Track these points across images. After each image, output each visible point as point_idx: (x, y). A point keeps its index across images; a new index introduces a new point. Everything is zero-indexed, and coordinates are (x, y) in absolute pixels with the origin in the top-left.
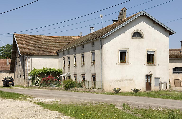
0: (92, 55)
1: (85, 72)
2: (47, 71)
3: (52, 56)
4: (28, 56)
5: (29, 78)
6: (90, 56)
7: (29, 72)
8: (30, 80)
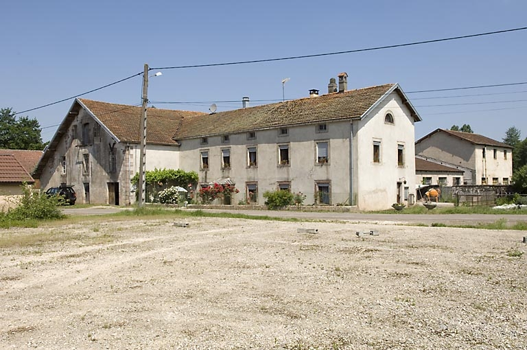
0: (317, 147)
1: (291, 177)
2: (176, 176)
3: (170, 145)
4: (131, 145)
5: (132, 189)
6: (313, 149)
7: (132, 177)
8: (133, 192)
